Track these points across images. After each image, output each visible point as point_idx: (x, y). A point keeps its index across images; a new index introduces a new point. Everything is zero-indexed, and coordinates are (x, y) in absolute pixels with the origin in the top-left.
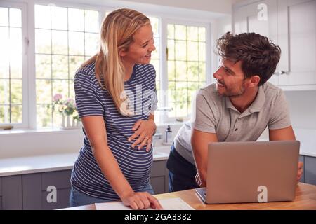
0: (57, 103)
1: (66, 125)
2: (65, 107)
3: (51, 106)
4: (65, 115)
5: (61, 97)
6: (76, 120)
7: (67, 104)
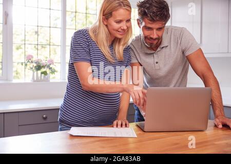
0: (29, 61)
1: (35, 79)
2: (35, 65)
3: (24, 64)
4: (34, 71)
5: (32, 57)
6: (43, 75)
7: (36, 63)
